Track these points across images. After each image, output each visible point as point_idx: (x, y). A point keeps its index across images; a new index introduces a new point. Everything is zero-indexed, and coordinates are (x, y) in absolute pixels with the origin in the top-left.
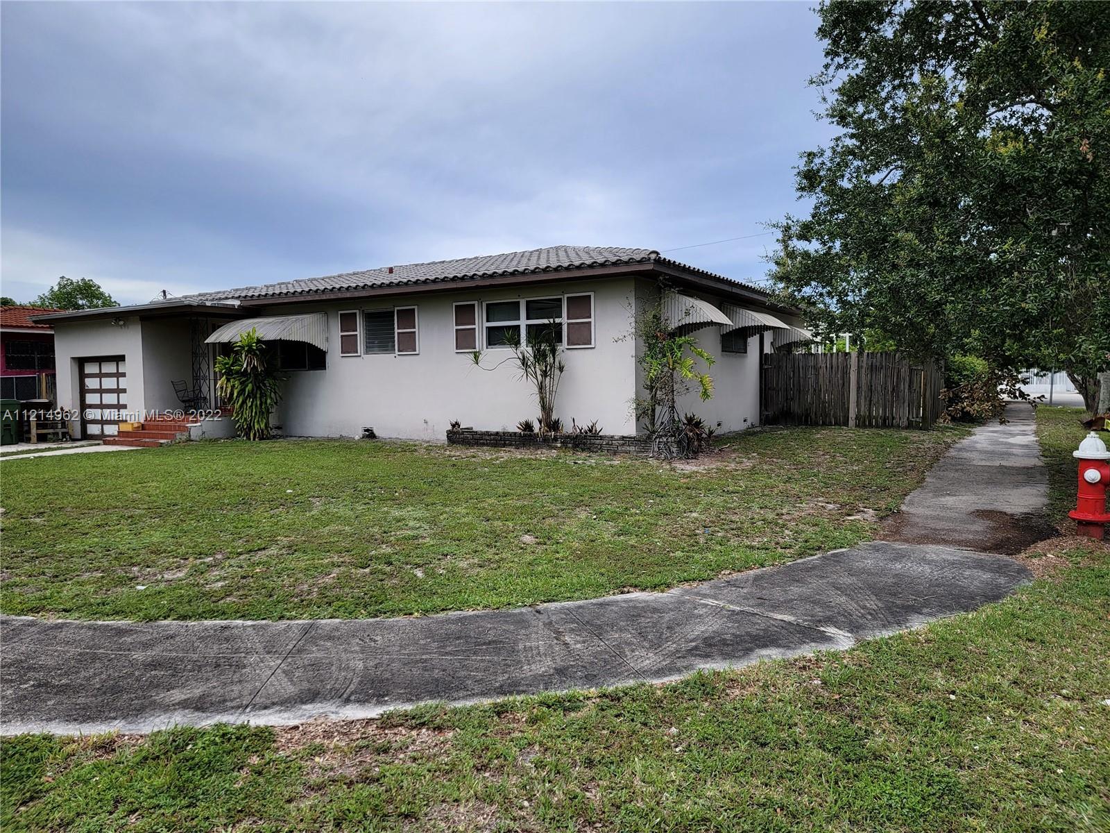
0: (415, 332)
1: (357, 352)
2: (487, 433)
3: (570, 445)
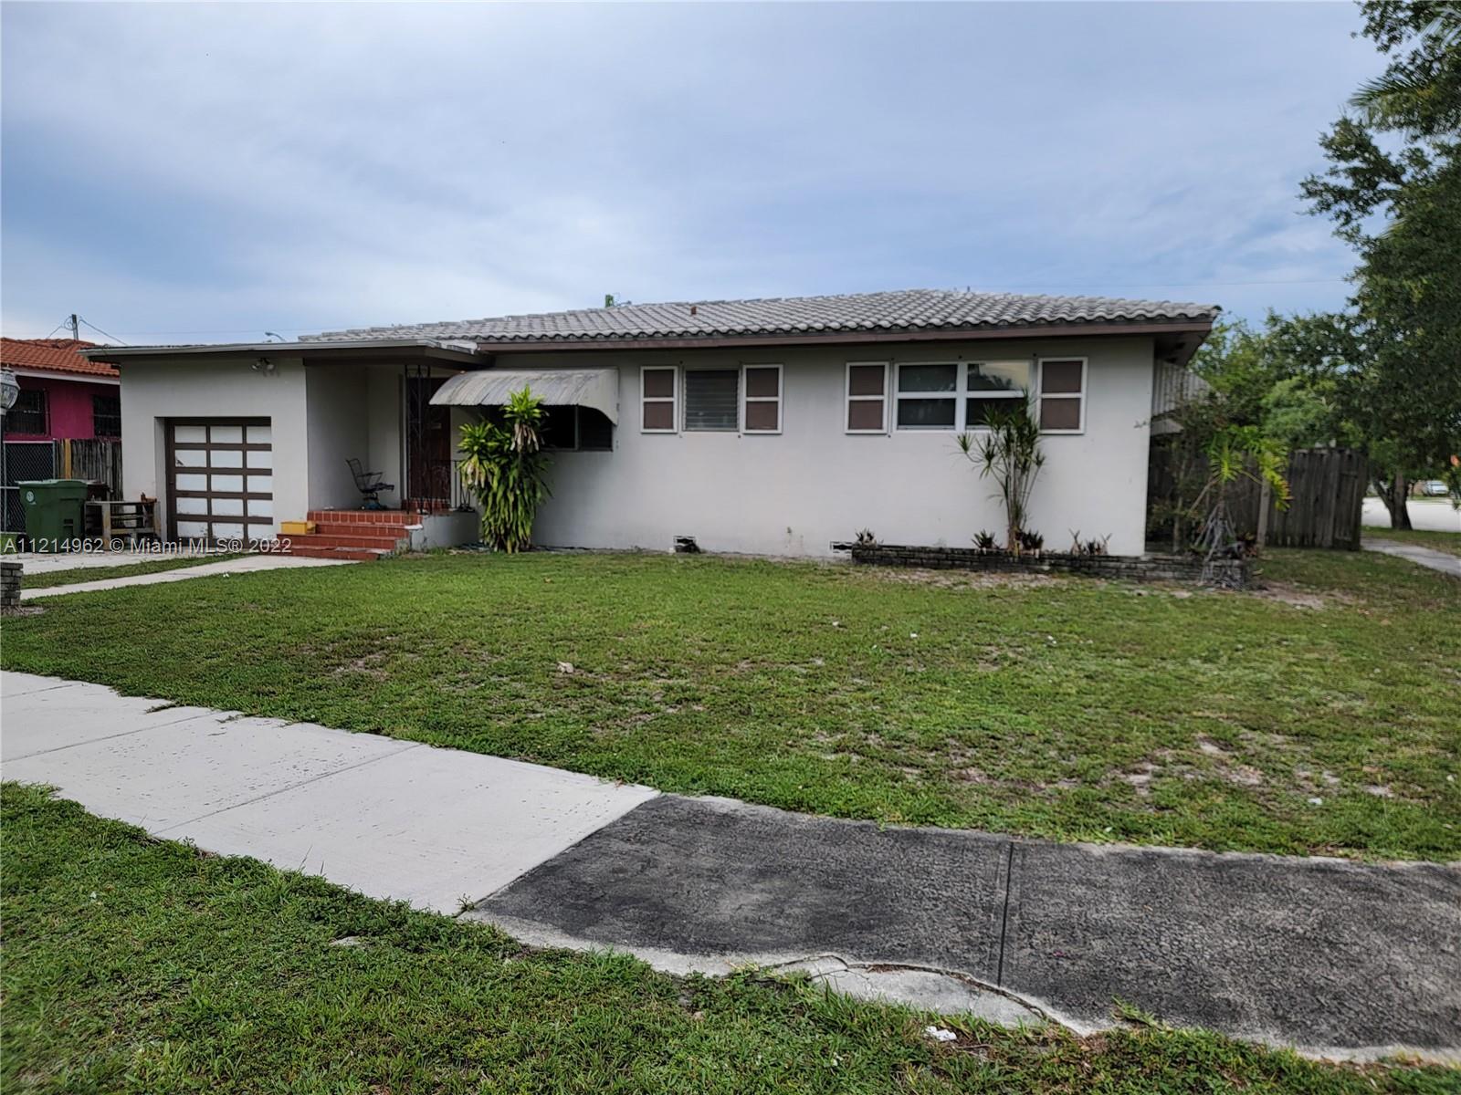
0: (776, 403)
1: (672, 427)
2: (923, 550)
3: (1066, 568)
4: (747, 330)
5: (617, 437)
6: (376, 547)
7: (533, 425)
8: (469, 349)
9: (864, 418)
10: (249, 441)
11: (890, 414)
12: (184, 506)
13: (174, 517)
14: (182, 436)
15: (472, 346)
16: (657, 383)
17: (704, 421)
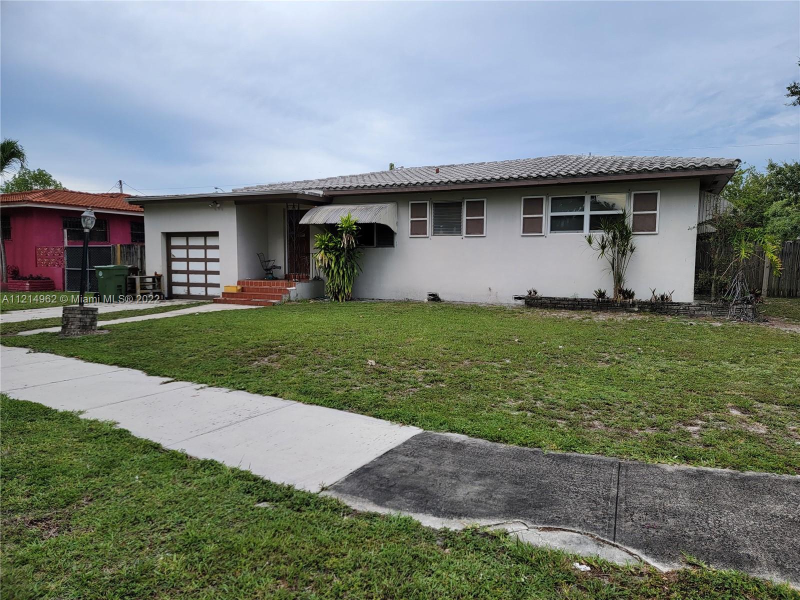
0: (483, 219)
1: (426, 234)
2: (565, 299)
3: (647, 310)
4: (467, 180)
5: (397, 240)
6: (272, 299)
7: (353, 234)
8: (319, 194)
9: (532, 227)
10: (208, 244)
11: (546, 224)
12: (176, 278)
13: (171, 284)
14: (175, 242)
15: (321, 193)
16: (418, 210)
17: (443, 230)
